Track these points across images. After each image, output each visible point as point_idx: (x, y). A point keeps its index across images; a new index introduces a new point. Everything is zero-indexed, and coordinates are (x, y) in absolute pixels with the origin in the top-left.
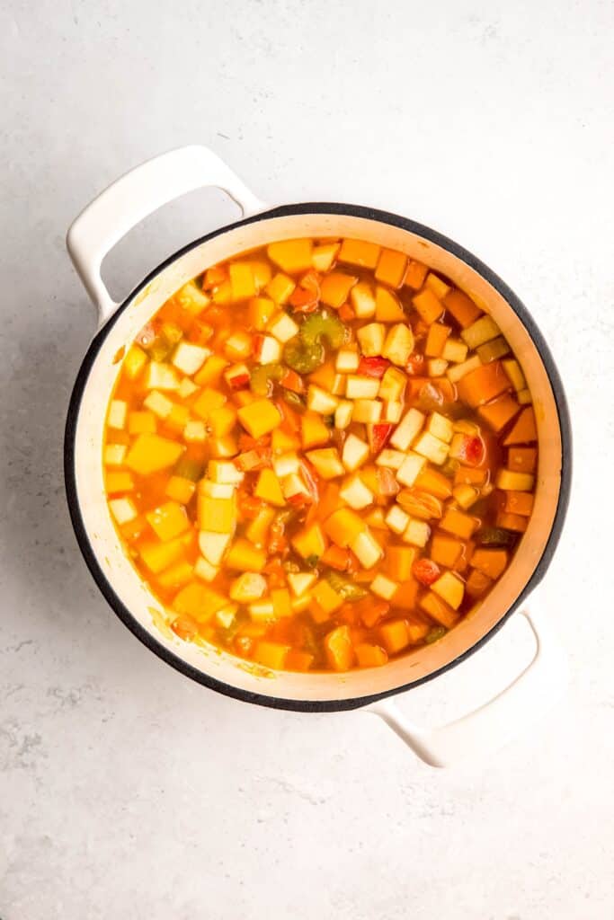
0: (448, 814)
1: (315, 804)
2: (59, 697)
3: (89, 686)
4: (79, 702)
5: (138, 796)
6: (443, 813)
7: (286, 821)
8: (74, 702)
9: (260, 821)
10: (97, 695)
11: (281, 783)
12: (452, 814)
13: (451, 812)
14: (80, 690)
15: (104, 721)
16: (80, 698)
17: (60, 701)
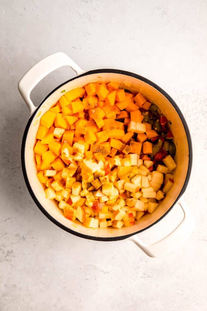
0: (150, 277)
1: (105, 273)
2: (19, 237)
3: (29, 233)
4: (26, 239)
5: (45, 271)
6: (149, 277)
7: (95, 279)
8: (24, 239)
9: (87, 279)
10: (32, 237)
11: (94, 266)
12: (152, 277)
13: (151, 276)
14: (26, 235)
15: (34, 245)
16: (26, 238)
17: (19, 239)
